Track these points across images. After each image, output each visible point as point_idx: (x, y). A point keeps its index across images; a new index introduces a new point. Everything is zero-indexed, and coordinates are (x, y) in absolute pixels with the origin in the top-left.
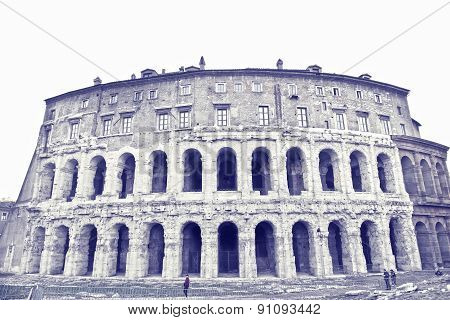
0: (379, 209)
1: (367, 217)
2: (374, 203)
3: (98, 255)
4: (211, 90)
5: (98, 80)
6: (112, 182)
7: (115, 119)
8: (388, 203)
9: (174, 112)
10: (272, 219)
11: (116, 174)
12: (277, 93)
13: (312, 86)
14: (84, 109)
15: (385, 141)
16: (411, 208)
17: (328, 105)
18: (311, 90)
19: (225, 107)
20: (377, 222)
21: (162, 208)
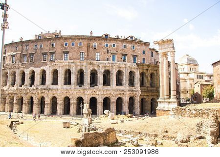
0: (125, 93)
1: (119, 96)
2: (123, 91)
3: (24, 106)
4: (62, 45)
5: (22, 38)
6: (27, 81)
7: (28, 56)
8: (129, 91)
9: (48, 54)
10: (82, 96)
11: (29, 77)
12: (88, 47)
13: (104, 43)
14: (17, 51)
15: (133, 66)
16: (140, 93)
17: (109, 51)
18: (103, 45)
19: (67, 52)
20: (124, 98)
21: (44, 91)
